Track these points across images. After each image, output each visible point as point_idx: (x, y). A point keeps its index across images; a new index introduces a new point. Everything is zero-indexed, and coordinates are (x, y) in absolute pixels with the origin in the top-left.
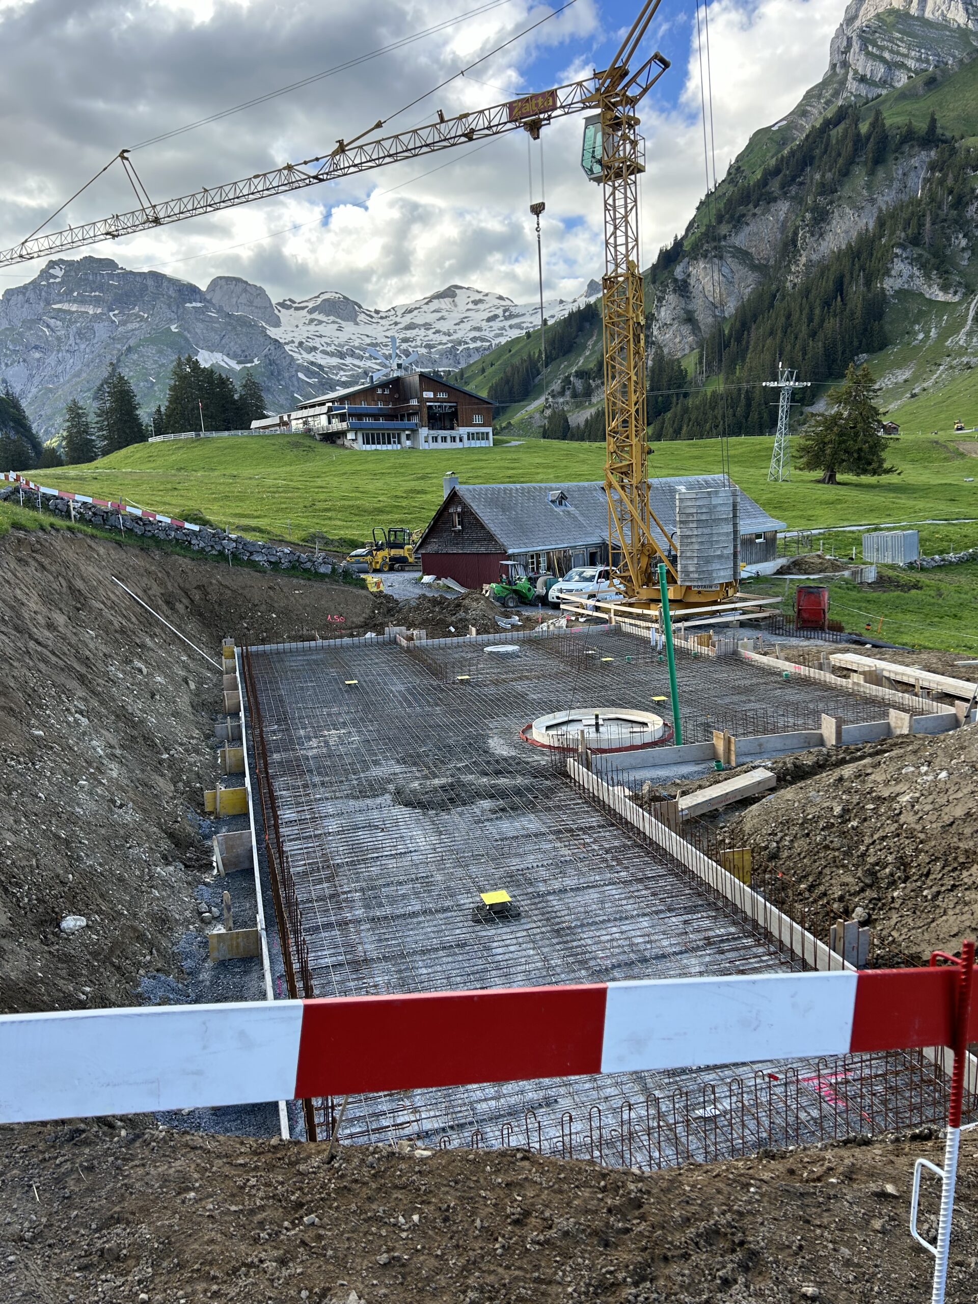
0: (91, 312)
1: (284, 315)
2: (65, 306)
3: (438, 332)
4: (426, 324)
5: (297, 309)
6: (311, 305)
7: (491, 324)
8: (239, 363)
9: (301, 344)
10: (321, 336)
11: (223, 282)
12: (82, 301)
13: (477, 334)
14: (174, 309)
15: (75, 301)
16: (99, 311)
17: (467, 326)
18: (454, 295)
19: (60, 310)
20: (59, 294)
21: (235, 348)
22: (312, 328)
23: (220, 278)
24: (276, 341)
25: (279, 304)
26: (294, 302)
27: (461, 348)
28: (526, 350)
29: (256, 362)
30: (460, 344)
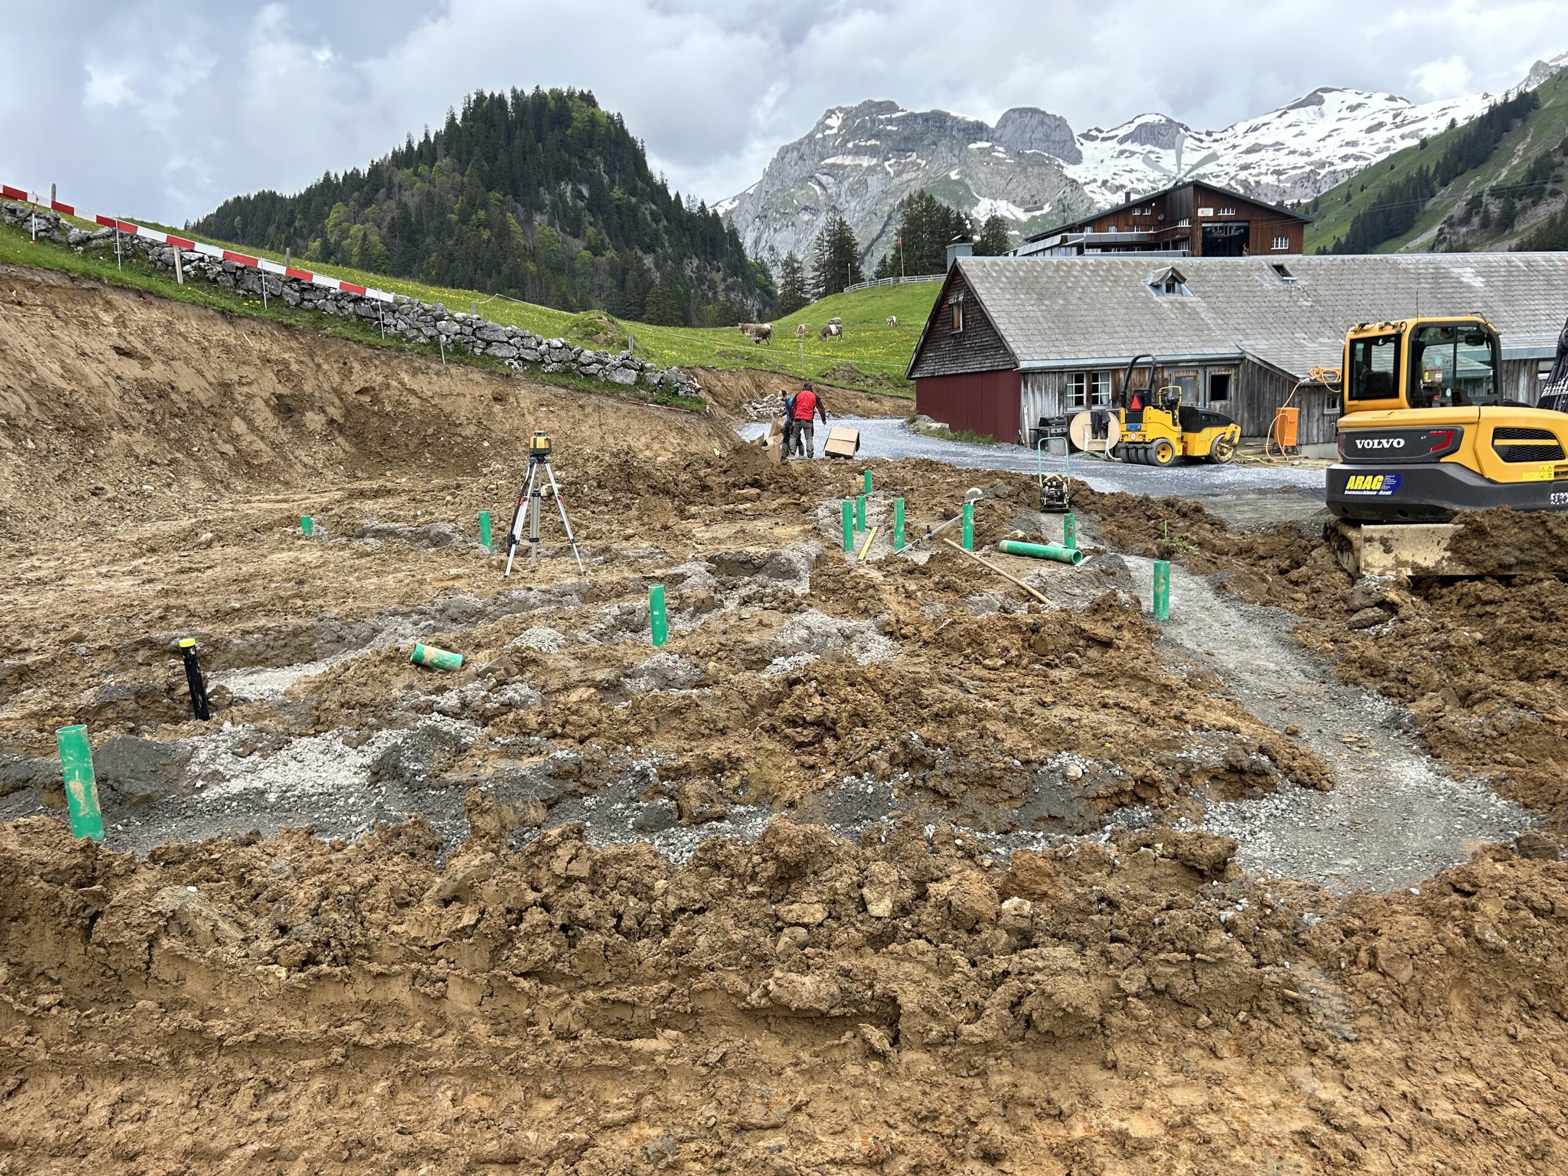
0: (865, 164)
1: (1088, 149)
2: (838, 160)
3: (1293, 152)
4: (1277, 143)
5: (1104, 139)
6: (1122, 133)
7: (1372, 135)
8: (1027, 211)
9: (1105, 183)
10: (1131, 171)
11: (1016, 115)
12: (858, 151)
13: (1350, 150)
14: (956, 152)
15: (850, 152)
16: (874, 161)
17: (1336, 140)
18: (1321, 101)
19: (833, 165)
20: (834, 147)
21: (1021, 193)
22: (1122, 160)
23: (1013, 110)
24: (1074, 181)
25: (1083, 136)
26: (1101, 132)
27: (1323, 172)
28: (1418, 165)
29: (1047, 208)
30: (1322, 165)
